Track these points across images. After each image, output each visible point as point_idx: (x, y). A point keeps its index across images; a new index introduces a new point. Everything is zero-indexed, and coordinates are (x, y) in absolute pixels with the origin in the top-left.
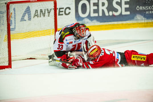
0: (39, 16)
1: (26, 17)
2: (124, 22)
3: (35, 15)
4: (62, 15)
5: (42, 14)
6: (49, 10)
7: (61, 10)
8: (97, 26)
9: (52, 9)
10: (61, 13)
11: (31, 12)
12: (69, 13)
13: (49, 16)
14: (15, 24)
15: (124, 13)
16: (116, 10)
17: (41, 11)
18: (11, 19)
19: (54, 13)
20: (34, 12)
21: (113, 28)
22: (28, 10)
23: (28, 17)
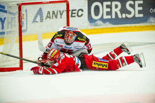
0: (51, 18)
1: (38, 19)
2: (137, 25)
3: (47, 17)
4: (75, 16)
5: (54, 16)
6: (62, 11)
7: (74, 12)
8: (110, 28)
9: (65, 11)
10: (73, 15)
11: (43, 14)
12: (82, 15)
13: (61, 18)
14: (27, 25)
15: (137, 15)
16: (130, 13)
17: (54, 12)
18: (23, 20)
19: (66, 15)
20: (47, 14)
21: (126, 31)
22: (40, 12)
23: (40, 18)
